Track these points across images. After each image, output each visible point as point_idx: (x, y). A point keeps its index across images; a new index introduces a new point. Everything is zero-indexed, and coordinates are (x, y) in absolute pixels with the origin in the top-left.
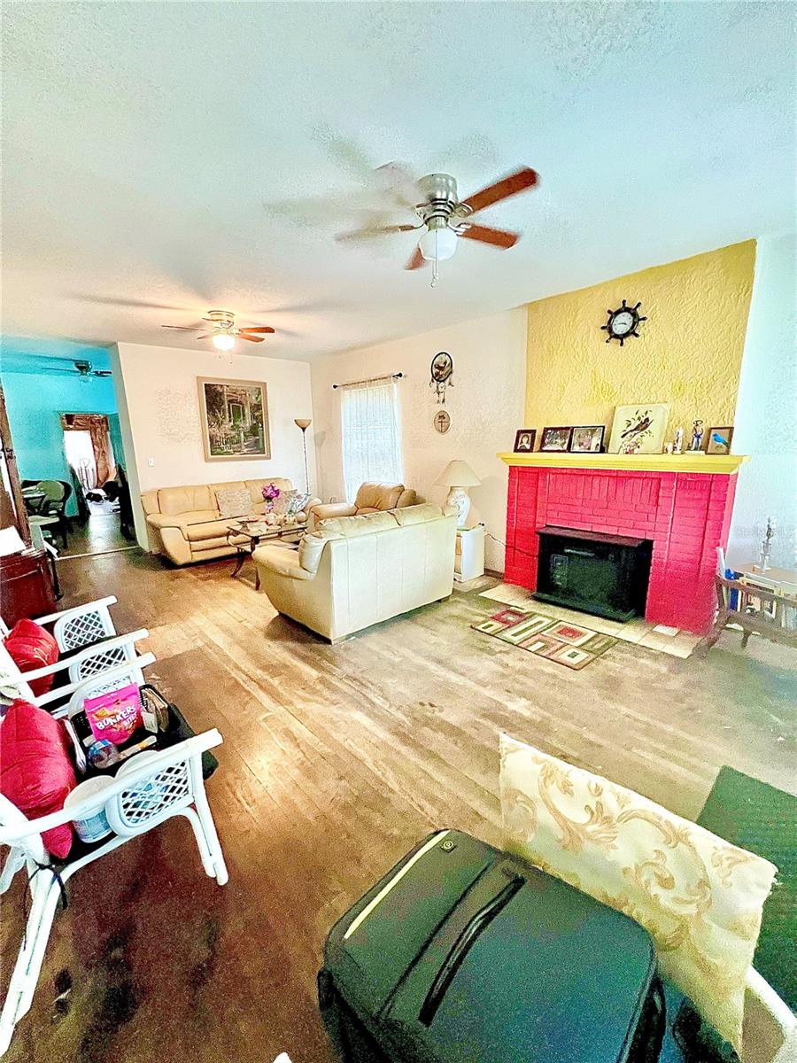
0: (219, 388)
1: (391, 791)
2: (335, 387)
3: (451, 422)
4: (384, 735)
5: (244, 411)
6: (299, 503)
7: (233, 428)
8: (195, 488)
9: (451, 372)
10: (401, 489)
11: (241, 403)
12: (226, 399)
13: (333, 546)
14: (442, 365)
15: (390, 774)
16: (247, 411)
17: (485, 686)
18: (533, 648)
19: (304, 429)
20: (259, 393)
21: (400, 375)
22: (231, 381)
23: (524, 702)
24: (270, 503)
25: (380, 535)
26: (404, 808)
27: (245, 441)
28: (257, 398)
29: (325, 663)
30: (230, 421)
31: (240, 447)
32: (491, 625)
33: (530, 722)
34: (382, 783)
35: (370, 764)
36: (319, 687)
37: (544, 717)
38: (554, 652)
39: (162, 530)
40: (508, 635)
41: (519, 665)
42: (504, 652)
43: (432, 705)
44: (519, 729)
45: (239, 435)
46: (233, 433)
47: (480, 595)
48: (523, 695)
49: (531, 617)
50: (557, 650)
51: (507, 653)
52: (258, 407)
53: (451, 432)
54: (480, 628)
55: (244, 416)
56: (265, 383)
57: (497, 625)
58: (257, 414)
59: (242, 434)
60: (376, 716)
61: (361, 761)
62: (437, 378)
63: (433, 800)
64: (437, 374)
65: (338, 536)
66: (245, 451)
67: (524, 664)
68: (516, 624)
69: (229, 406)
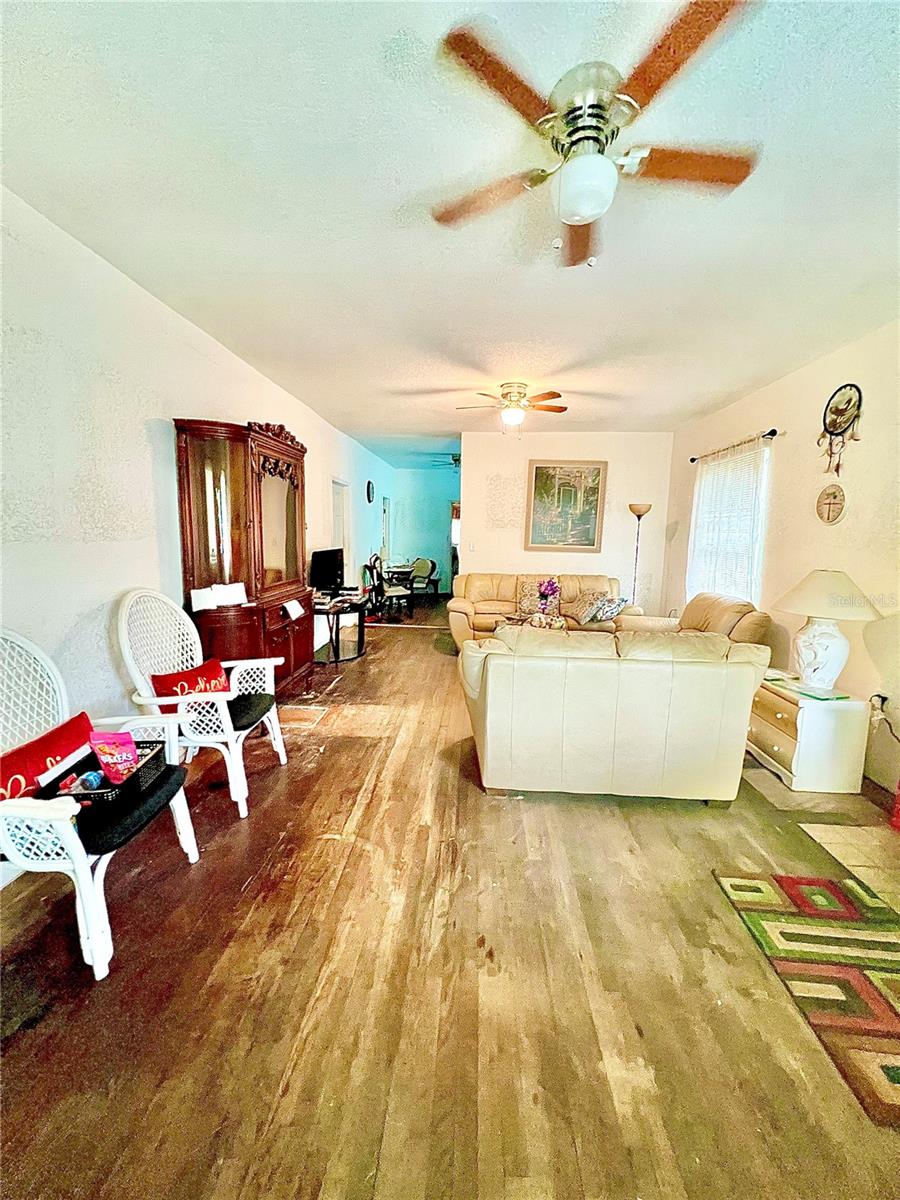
0: (551, 472)
1: (297, 1030)
2: (693, 460)
3: (847, 504)
4: (387, 947)
5: (576, 495)
6: (607, 609)
7: (560, 515)
8: (502, 576)
9: (857, 416)
10: (748, 609)
11: (574, 486)
12: (557, 482)
13: (492, 663)
14: (842, 407)
15: (323, 1007)
16: (580, 495)
17: (607, 988)
18: (801, 988)
19: (639, 517)
20: (598, 474)
21: (773, 433)
22: (566, 462)
23: (644, 1077)
24: (545, 601)
25: (571, 664)
26: (274, 1067)
27: (572, 530)
28: (594, 481)
29: (452, 814)
30: (558, 507)
31: (566, 537)
32: (758, 890)
33: (605, 1127)
34: (303, 1010)
35: (326, 972)
36: (411, 836)
37: (648, 1149)
38: (848, 1031)
39: (451, 613)
40: (773, 929)
41: (727, 998)
42: (724, 954)
43: (490, 954)
44: (568, 1121)
45: (566, 523)
46: (560, 520)
47: (802, 825)
48: (660, 1062)
49: (881, 922)
50: (867, 1033)
51: (729, 959)
52: (594, 490)
53: (846, 520)
54: (726, 882)
55: (576, 501)
56: (606, 463)
57: (770, 894)
58: (591, 498)
59: (570, 522)
60: (414, 915)
61: (326, 958)
62: (831, 430)
63: (309, 1096)
64: (834, 423)
65: (504, 650)
66: (570, 541)
67: (741, 1006)
68: (817, 915)
69: (559, 489)
